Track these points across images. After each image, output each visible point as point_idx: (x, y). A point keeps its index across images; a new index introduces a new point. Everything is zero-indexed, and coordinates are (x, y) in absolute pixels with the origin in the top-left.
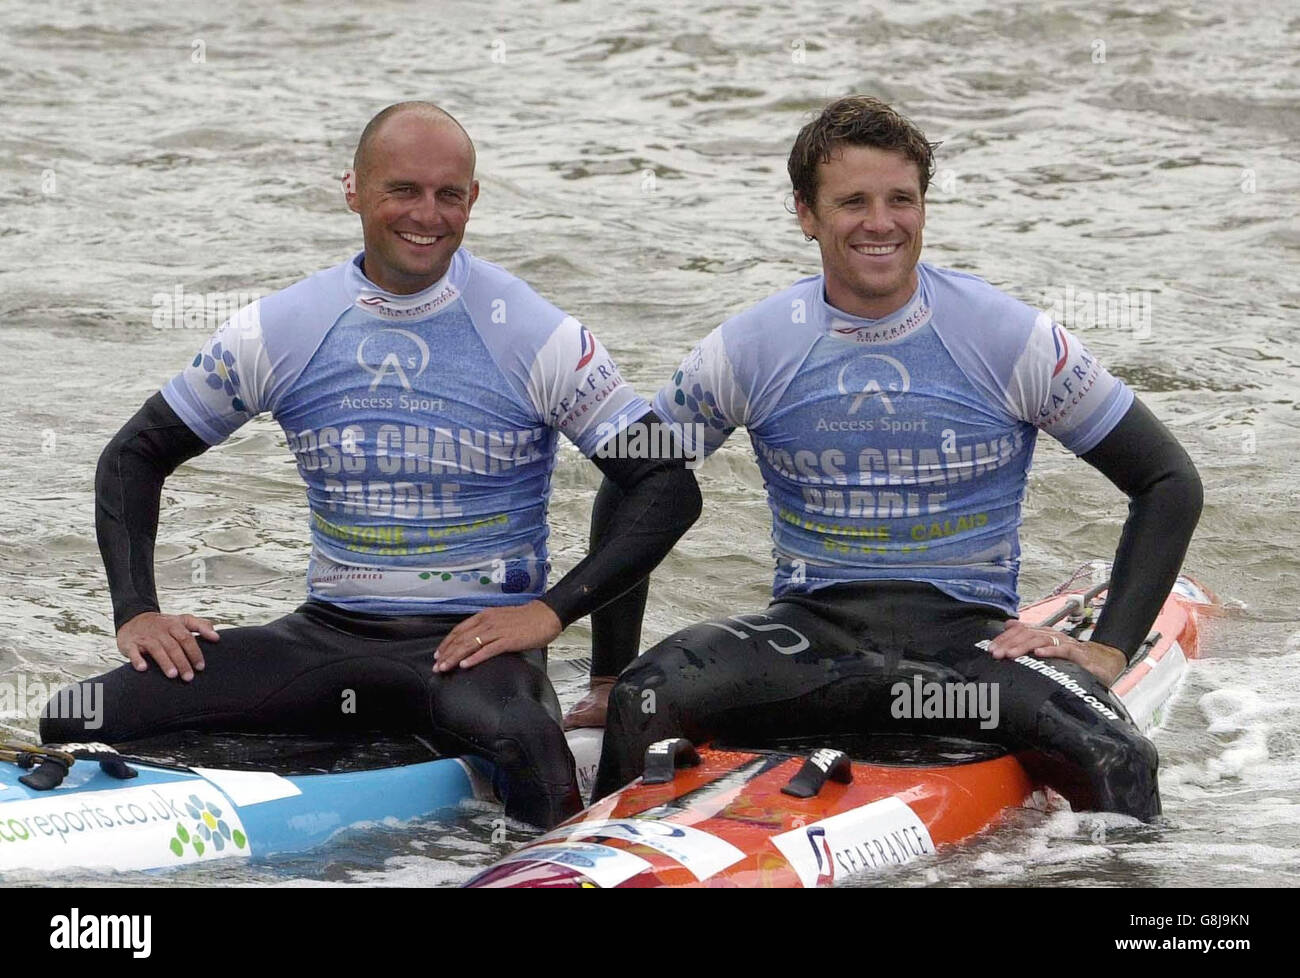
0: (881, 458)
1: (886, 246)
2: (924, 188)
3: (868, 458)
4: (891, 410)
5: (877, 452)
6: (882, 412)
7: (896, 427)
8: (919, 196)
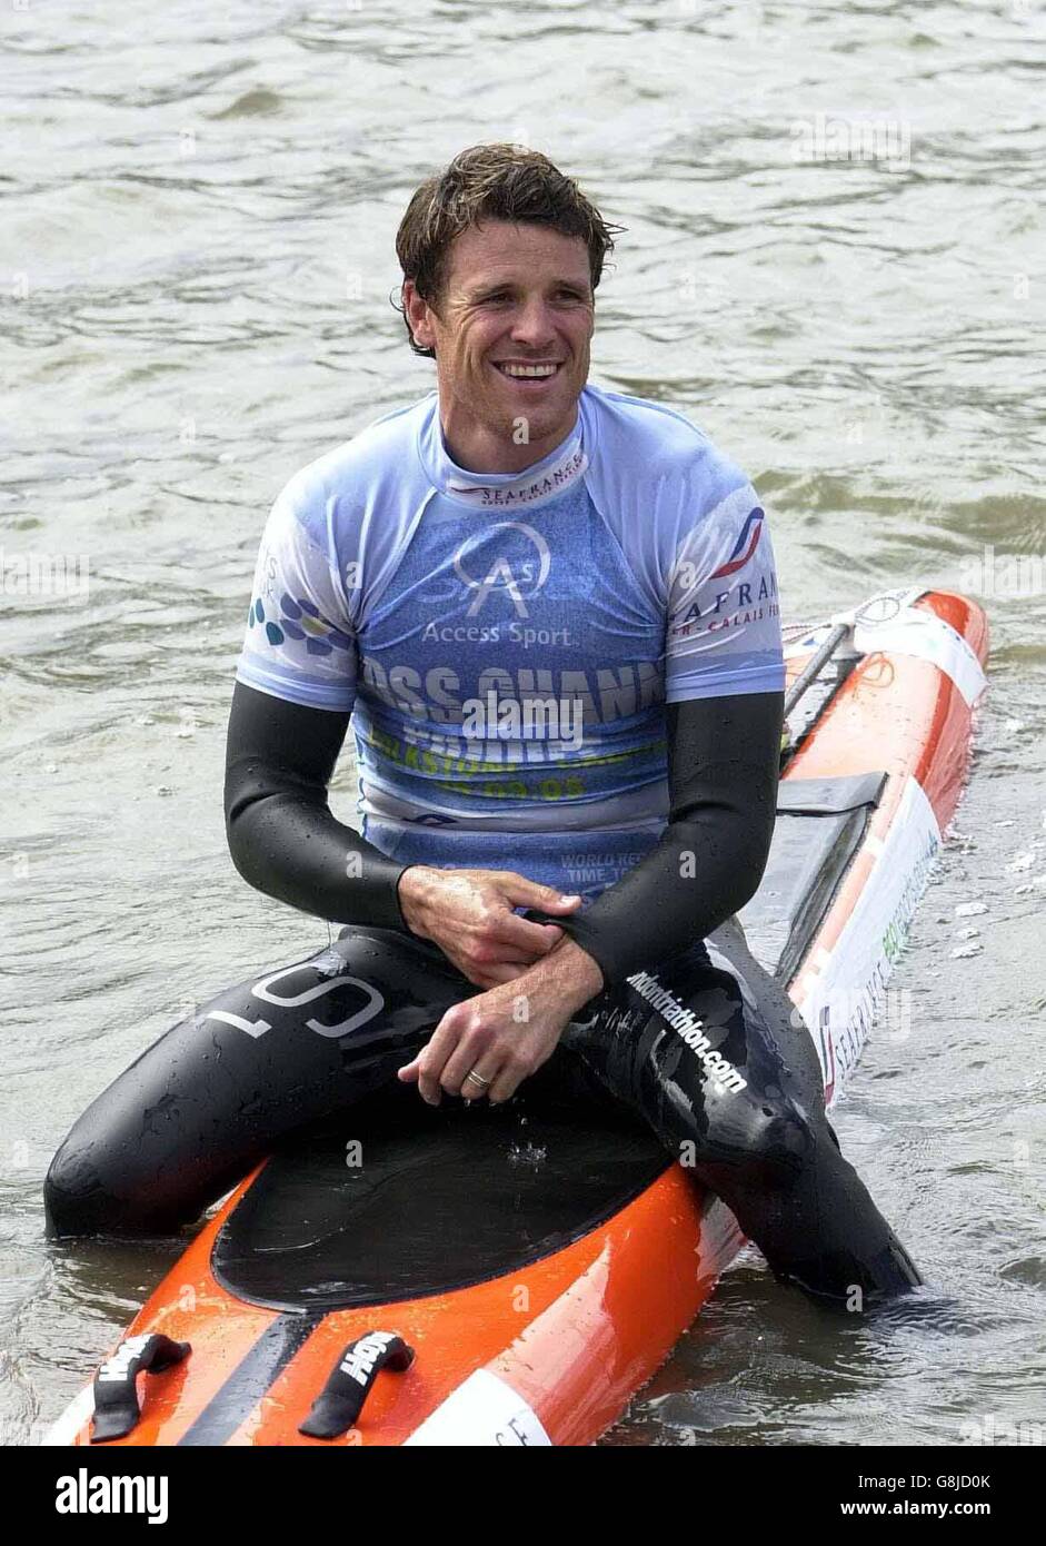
0: (509, 681)
1: (544, 365)
2: (596, 281)
3: (492, 680)
4: (523, 613)
5: (503, 672)
6: (511, 613)
7: (530, 638)
8: (589, 291)
